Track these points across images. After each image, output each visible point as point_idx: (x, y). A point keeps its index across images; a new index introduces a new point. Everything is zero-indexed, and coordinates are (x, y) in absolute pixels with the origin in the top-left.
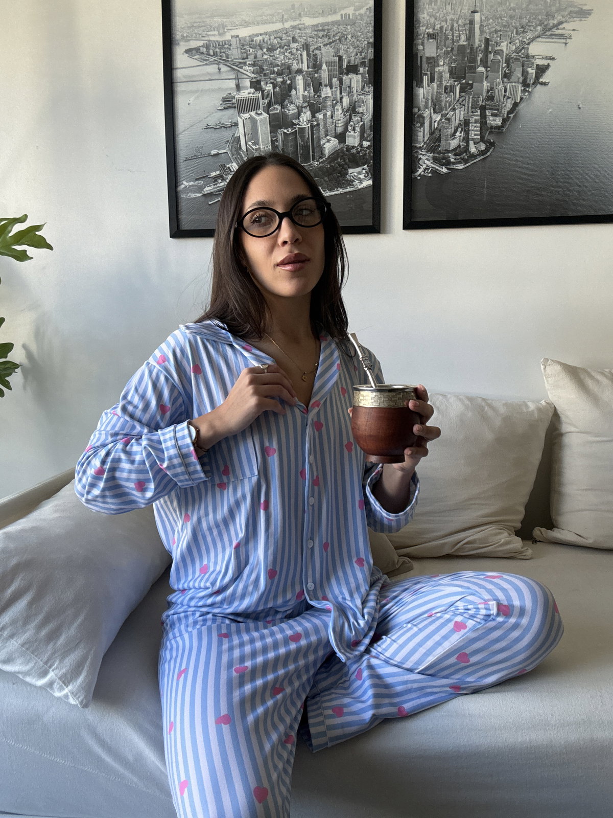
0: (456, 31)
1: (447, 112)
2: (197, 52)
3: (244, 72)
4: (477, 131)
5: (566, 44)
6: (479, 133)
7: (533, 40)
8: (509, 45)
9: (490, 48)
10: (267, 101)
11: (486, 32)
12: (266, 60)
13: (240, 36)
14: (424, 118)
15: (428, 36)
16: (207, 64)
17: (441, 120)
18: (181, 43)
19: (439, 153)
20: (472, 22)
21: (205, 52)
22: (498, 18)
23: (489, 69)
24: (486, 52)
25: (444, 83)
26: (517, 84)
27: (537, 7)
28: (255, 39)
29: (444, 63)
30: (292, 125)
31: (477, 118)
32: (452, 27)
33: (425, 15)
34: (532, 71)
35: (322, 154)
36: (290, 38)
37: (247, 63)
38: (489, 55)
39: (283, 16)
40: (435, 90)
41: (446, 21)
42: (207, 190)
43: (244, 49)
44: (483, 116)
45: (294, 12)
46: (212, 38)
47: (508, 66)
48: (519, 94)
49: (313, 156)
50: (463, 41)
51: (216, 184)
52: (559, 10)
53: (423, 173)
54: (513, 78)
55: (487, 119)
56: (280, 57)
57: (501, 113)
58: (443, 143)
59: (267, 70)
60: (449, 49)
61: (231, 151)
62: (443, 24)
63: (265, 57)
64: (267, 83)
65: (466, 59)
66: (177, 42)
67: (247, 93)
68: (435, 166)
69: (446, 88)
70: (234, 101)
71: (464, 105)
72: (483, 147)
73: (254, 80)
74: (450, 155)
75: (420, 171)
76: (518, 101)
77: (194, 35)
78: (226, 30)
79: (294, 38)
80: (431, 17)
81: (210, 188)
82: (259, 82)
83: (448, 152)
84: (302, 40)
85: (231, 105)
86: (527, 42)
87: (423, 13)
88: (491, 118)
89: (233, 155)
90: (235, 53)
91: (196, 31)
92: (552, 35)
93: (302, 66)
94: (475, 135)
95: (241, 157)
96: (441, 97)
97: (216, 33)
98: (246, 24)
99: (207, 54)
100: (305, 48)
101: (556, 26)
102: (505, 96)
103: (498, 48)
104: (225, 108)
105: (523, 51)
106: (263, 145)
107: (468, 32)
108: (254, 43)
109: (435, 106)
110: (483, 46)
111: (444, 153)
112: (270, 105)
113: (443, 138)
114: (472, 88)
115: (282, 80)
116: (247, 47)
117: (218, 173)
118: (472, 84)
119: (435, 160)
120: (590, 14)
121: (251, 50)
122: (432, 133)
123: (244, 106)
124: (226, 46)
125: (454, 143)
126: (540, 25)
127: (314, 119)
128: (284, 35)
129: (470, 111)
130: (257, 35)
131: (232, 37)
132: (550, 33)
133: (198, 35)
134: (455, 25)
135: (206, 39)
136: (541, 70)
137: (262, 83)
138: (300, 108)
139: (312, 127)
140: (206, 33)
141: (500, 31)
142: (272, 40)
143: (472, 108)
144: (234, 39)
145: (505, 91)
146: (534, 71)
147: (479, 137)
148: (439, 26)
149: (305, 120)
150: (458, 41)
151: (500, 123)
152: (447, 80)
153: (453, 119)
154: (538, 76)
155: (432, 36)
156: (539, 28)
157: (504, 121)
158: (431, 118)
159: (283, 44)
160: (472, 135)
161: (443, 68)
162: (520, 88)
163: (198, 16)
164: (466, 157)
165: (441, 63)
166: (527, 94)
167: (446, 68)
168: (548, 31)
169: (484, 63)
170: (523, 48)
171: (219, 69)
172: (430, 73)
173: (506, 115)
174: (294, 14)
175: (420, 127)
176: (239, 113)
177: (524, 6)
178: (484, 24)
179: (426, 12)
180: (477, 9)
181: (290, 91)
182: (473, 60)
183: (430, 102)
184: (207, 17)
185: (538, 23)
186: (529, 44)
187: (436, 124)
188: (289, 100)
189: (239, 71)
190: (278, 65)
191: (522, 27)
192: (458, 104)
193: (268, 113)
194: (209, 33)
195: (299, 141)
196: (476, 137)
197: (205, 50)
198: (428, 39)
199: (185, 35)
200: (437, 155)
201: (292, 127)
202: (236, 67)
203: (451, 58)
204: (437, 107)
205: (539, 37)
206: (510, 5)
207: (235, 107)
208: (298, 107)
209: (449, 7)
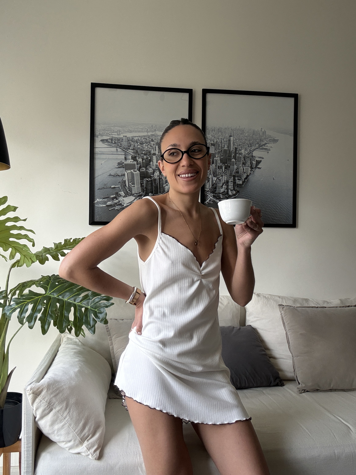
0: (223, 143)
1: (219, 177)
2: (106, 141)
3: (129, 152)
4: (232, 185)
5: (268, 152)
6: (233, 186)
7: (255, 150)
8: (245, 151)
9: (237, 152)
10: (139, 166)
11: (236, 145)
12: (139, 148)
13: (127, 136)
14: (209, 178)
15: (211, 144)
16: (111, 147)
17: (216, 180)
18: (99, 137)
19: (216, 194)
20: (230, 140)
21: (110, 142)
22: (240, 140)
23: (236, 160)
24: (236, 153)
25: (218, 165)
26: (248, 167)
27: (256, 137)
28: (134, 138)
29: (218, 156)
30: (151, 177)
31: (232, 180)
32: (221, 141)
33: (210, 136)
34: (254, 163)
35: (164, 190)
36: (150, 139)
37: (130, 148)
38: (237, 155)
39: (147, 129)
40: (214, 167)
41: (219, 139)
42: (109, 203)
43: (129, 142)
44: (234, 180)
45: (152, 128)
46: (114, 136)
47: (244, 160)
48: (249, 172)
49: (160, 191)
50: (226, 148)
51: (113, 201)
52: (265, 139)
53: (209, 202)
54: (247, 165)
55: (236, 181)
56: (146, 147)
57: (242, 179)
58: (217, 190)
59: (139, 152)
60: (220, 151)
61: (121, 187)
62: (218, 140)
63: (139, 146)
64: (139, 158)
65: (227, 155)
66: (97, 136)
67: (130, 161)
68: (214, 199)
69: (219, 167)
70: (123, 164)
71: (226, 174)
72: (234, 192)
73: (133, 156)
74: (220, 195)
75: (208, 201)
76: (249, 174)
77: (105, 134)
78: (121, 133)
79: (152, 140)
80: (212, 136)
81: (110, 203)
82: (135, 157)
83: (220, 193)
84: (156, 141)
85: (122, 166)
86: (252, 150)
87: (209, 135)
88: (238, 181)
89: (122, 188)
90: (125, 144)
91: (106, 132)
92: (262, 148)
93: (156, 152)
94: (231, 187)
95: (126, 190)
96: (216, 170)
97: (116, 134)
98: (131, 132)
99: (111, 143)
100: (157, 144)
101: (264, 145)
102: (243, 172)
103: (240, 152)
104: (119, 167)
105: (250, 154)
106: (136, 185)
107: (228, 144)
108: (134, 140)
109: (214, 174)
110: (234, 150)
111: (218, 194)
112: (140, 167)
113: (217, 188)
114: (229, 168)
115: (146, 157)
116: (131, 142)
117: (114, 196)
118: (230, 166)
119: (214, 196)
120: (278, 141)
121: (132, 143)
122: (213, 185)
123: (127, 167)
124: (121, 140)
125: (222, 190)
126: (258, 144)
127: (160, 175)
128: (148, 138)
129: (229, 177)
130: (135, 137)
131: (123, 136)
132: (262, 147)
133: (107, 134)
134: (223, 141)
135: (111, 136)
136: (258, 162)
137: (137, 158)
138: (154, 170)
139: (160, 179)
140: (111, 133)
141: (241, 145)
142: (142, 140)
143: (230, 176)
144: (124, 137)
145: (243, 170)
146: (255, 163)
147: (233, 188)
148: (216, 141)
149: (156, 175)
150: (224, 148)
151: (241, 184)
152: (219, 163)
153: (222, 180)
154: (257, 165)
155: (212, 144)
156: (257, 145)
157: (243, 182)
158: (212, 179)
159: (147, 142)
160: (230, 187)
161: (217, 158)
162: (250, 169)
163: (108, 125)
164: (227, 196)
165: (217, 156)
166: (252, 172)
167: (219, 158)
168: (261, 147)
169: (235, 157)
170: (251, 153)
171: (117, 150)
172: (212, 160)
173: (244, 180)
174: (152, 129)
175: (208, 182)
176: (126, 170)
177: (251, 136)
178: (235, 141)
179: (210, 134)
180: (232, 135)
181: (150, 162)
182: (230, 156)
183: (212, 172)
184: (112, 126)
185: (257, 143)
186: (253, 151)
187: (215, 181)
188: (149, 166)
189: (126, 151)
190: (144, 151)
191: (250, 144)
192: (224, 174)
193: (139, 171)
194: (112, 133)
195: (154, 184)
196: (231, 188)
197: (110, 140)
198: (211, 146)
199: (101, 133)
200: (215, 195)
201: (150, 178)
202: (125, 150)
203: (221, 154)
204: (215, 174)
205: (257, 149)
206: (245, 135)
207: (124, 167)
208: (153, 170)
209: (220, 133)
